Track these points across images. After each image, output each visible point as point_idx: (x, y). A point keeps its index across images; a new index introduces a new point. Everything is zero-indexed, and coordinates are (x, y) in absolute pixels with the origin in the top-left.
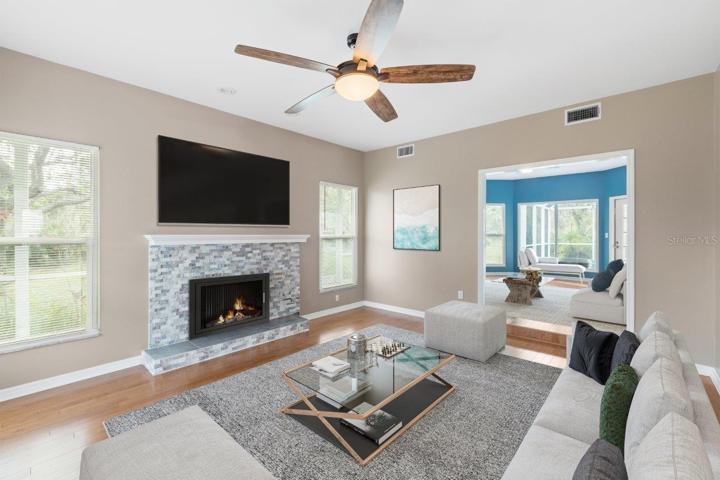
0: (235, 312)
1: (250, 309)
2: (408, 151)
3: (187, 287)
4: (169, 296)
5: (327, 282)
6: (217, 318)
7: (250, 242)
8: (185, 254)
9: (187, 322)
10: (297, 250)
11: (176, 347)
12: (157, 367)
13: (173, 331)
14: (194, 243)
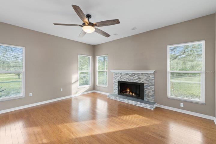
10: (153, 76)
14: (121, 72)
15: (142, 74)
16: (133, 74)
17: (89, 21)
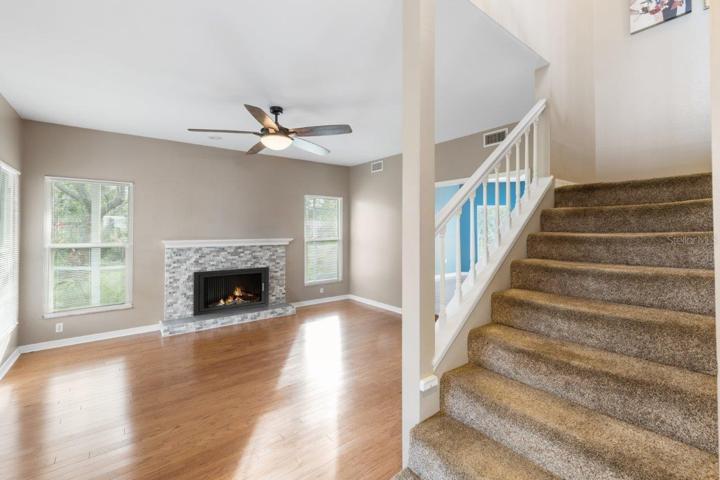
0: (235, 297)
1: (249, 295)
2: (378, 166)
3: (192, 278)
4: (179, 283)
5: (311, 278)
6: (218, 301)
7: (241, 245)
8: (191, 254)
9: (192, 303)
10: (284, 250)
11: (184, 320)
12: (165, 331)
13: (182, 308)
14: (198, 246)
15: (261, 247)
16: (240, 247)
17: (276, 123)
